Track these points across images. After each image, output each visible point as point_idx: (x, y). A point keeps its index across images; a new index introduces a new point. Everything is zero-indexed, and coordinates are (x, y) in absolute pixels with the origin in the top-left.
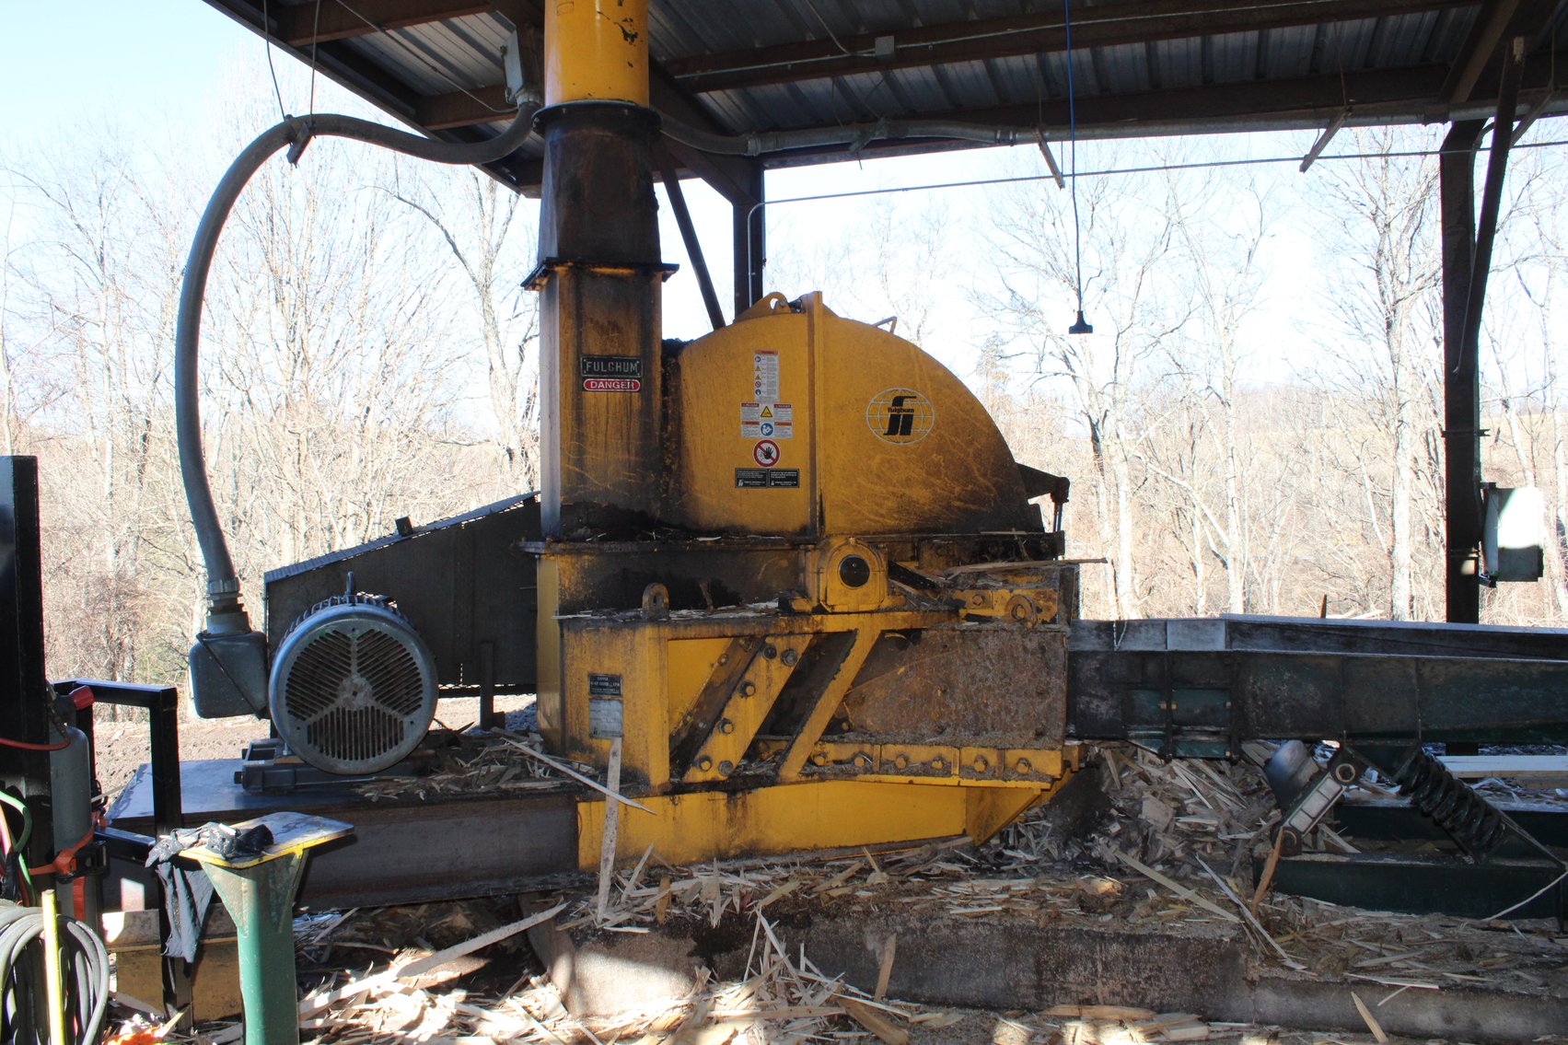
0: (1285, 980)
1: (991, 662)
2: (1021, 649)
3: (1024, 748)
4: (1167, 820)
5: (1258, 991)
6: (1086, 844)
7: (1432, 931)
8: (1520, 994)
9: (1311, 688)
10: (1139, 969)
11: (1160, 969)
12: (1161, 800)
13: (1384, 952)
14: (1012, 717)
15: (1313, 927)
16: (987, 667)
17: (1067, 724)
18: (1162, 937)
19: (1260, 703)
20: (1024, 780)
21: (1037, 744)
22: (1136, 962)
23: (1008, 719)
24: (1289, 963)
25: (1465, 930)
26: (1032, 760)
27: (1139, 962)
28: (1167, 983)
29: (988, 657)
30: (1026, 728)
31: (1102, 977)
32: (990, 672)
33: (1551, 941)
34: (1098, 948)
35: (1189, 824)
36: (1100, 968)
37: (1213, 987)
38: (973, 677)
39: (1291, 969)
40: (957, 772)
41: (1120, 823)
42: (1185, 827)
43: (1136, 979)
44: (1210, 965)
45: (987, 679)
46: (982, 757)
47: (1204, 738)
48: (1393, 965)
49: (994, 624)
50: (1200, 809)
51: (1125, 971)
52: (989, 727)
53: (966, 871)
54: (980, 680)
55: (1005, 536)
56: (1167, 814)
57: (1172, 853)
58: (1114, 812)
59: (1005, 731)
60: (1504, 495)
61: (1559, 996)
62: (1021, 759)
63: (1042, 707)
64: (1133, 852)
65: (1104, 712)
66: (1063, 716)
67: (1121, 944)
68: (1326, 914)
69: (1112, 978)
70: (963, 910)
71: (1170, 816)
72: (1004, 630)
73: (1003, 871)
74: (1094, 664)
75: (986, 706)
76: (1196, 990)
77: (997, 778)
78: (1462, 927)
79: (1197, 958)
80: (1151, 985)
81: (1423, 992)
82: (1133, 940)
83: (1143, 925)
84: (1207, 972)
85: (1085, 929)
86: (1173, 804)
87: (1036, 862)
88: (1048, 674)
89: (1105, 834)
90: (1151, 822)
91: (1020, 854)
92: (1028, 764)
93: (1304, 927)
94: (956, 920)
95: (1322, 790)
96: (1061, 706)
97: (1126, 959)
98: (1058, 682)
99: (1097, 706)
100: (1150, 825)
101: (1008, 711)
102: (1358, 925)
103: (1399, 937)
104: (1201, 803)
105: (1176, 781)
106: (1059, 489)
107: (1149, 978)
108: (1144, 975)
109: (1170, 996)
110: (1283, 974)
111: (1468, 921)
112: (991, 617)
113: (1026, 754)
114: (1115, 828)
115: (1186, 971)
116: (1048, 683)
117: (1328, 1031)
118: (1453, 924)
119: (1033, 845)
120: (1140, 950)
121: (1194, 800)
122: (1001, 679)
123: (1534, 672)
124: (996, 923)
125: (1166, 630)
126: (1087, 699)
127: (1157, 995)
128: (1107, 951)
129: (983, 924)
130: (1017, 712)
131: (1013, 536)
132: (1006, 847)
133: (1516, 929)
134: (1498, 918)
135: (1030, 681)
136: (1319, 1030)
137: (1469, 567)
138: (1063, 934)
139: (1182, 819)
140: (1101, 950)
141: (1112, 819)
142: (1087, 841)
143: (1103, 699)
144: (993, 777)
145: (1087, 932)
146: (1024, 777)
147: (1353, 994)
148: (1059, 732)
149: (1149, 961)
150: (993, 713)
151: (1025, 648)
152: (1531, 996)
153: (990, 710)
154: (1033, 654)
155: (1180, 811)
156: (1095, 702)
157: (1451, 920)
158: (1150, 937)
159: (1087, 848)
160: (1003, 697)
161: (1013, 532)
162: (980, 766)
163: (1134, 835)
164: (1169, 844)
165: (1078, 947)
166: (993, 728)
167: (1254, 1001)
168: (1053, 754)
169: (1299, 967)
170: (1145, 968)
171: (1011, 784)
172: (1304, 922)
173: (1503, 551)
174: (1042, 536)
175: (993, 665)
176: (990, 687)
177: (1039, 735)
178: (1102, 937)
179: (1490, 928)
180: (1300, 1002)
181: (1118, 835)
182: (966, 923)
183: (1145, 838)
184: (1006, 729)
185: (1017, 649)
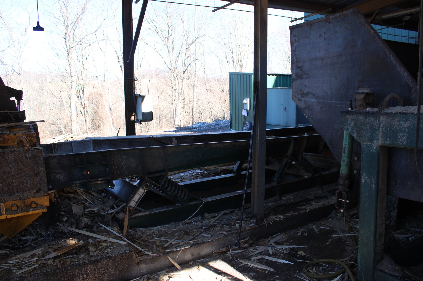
0: (148, 259)
1: (12, 164)
2: (24, 158)
3: (33, 197)
4: (82, 212)
5: (140, 265)
6: (56, 227)
7: (174, 228)
8: (209, 241)
9: (132, 160)
10: (99, 271)
11: (107, 269)
12: (78, 205)
13: (168, 240)
14: (25, 186)
15: (142, 237)
16: (10, 167)
17: (48, 185)
18: (106, 257)
19: (117, 167)
20: (36, 210)
21: (39, 195)
22: (98, 269)
23: (23, 187)
24: (146, 253)
25: (181, 226)
26: (37, 201)
27: (99, 269)
28: (110, 273)
29: (10, 163)
30: (32, 189)
31: (86, 279)
32: (12, 169)
33: (202, 222)
34: (83, 269)
35: (88, 211)
36: (85, 276)
37: (125, 269)
38: (5, 172)
39: (147, 255)
40: (5, 213)
41: (66, 217)
42: (87, 213)
43: (99, 276)
44: (124, 262)
45: (11, 172)
46: (15, 204)
47: (99, 182)
48: (173, 243)
49: (10, 149)
50: (91, 205)
51: (94, 274)
52: (15, 191)
53: (9, 251)
54: (8, 173)
55: (4, 113)
56: (81, 210)
57: (88, 223)
58: (63, 213)
59: (23, 192)
60: (143, 97)
61: (217, 239)
62: (33, 202)
63: (37, 179)
64: (74, 226)
65: (62, 178)
66: (46, 182)
67: (92, 264)
68: (143, 231)
69: (90, 278)
70: (21, 271)
71: (82, 210)
72: (16, 151)
73: (25, 247)
74: (56, 161)
75: (13, 183)
76: (120, 272)
77: (24, 212)
78: (180, 225)
79: (119, 261)
80: (105, 276)
81: (186, 249)
82: (96, 262)
83: (97, 255)
84: (123, 265)
85: (77, 263)
86: (83, 206)
87: (37, 239)
88: (38, 166)
89: (62, 221)
90: (77, 214)
91: (29, 237)
92: (36, 204)
93: (139, 238)
94: (20, 277)
95: (139, 193)
96: (45, 178)
97: (94, 270)
98: (42, 169)
99: (59, 177)
100: (77, 215)
101: (23, 184)
102: (154, 233)
103: (166, 233)
104: (90, 203)
105: (80, 197)
106: (19, 94)
107: (104, 273)
108: (101, 273)
109: (112, 277)
110: (146, 257)
111: (181, 223)
112: (7, 146)
113: (34, 199)
114: (65, 219)
115: (116, 267)
116: (39, 170)
117: (162, 271)
118: (177, 225)
119: (33, 232)
120: (99, 265)
121: (88, 203)
122: (18, 171)
123: (193, 147)
124: (39, 272)
125: (72, 145)
126: (55, 174)
127: (107, 278)
128: (87, 269)
129: (34, 274)
130: (27, 183)
131: (7, 113)
132: (22, 236)
133: (193, 222)
134: (188, 220)
135: (30, 170)
136: (159, 271)
137: (133, 118)
138: (69, 268)
139: (86, 210)
140: (85, 270)
141: (63, 216)
142: (56, 226)
143: (61, 173)
144: (22, 212)
145: (78, 264)
146: (35, 209)
147: (168, 257)
148: (46, 189)
149: (103, 267)
150: (16, 185)
151: (26, 157)
152: (211, 241)
153: (15, 184)
154: (30, 159)
155: (85, 207)
156: (58, 175)
157: (177, 224)
158: (102, 259)
159: (57, 229)
160: (20, 178)
161: (7, 111)
162: (15, 208)
163: (72, 220)
164: (86, 220)
165: (76, 271)
166: (17, 192)
167: (139, 269)
168: (45, 198)
169: (150, 253)
170: (102, 270)
171: (31, 213)
172: (139, 236)
173: (143, 113)
174: (18, 113)
175: (13, 166)
176: (13, 175)
177: (38, 191)
178: (84, 264)
179: (187, 223)
180: (153, 265)
181: (66, 221)
182: (26, 277)
183: (77, 220)
184: (23, 191)
185: (23, 158)
